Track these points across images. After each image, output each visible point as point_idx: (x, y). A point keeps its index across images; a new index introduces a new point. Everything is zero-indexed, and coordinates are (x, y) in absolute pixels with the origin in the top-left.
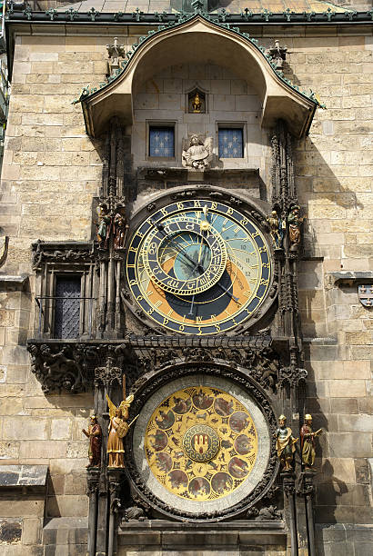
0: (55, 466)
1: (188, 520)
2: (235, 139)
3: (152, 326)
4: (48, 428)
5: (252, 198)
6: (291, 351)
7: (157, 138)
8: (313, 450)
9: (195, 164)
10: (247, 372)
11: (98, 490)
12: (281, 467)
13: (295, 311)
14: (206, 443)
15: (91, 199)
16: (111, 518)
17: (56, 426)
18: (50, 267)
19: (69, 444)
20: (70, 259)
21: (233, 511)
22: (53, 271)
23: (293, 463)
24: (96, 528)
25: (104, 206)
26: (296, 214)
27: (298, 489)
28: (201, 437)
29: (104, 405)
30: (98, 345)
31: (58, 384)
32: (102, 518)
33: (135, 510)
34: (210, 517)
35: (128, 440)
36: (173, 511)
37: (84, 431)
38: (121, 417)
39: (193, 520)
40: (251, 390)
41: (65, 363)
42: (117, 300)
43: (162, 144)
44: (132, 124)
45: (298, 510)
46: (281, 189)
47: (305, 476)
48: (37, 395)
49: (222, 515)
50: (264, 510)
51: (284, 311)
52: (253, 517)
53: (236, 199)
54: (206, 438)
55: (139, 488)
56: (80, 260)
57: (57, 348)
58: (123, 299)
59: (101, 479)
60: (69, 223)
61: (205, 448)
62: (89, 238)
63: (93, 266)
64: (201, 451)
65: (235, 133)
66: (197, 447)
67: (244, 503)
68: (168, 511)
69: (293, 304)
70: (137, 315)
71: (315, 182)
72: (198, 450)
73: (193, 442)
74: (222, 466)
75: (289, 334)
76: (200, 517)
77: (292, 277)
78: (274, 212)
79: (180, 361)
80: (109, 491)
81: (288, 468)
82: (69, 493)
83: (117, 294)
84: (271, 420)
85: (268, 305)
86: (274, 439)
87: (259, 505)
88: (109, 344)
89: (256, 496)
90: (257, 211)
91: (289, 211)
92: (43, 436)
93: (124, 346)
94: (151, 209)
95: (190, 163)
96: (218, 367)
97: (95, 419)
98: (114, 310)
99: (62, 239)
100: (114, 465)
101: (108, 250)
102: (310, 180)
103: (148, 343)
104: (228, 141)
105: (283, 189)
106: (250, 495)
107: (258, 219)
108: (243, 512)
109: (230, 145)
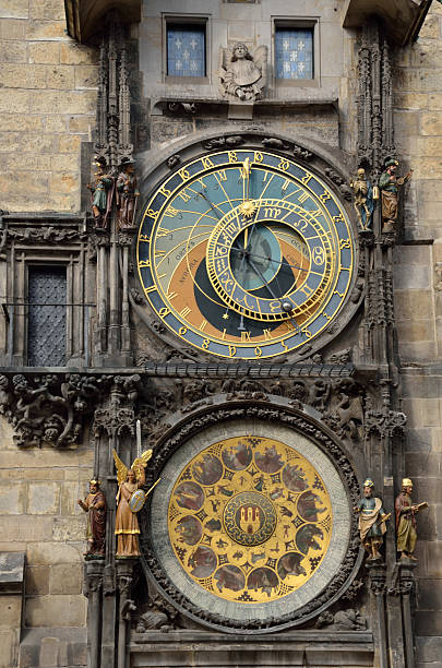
0: (34, 552)
1: (232, 630)
2: (301, 45)
3: (177, 346)
4: (24, 498)
5: (325, 147)
6: (383, 385)
7: (178, 44)
8: (413, 532)
9: (240, 93)
10: (317, 416)
11: (101, 588)
12: (366, 555)
13: (389, 324)
14: (257, 518)
15: (79, 145)
16: (122, 628)
17: (36, 494)
18: (18, 252)
19: (55, 520)
20: (50, 241)
21: (297, 618)
22: (22, 257)
23: (382, 549)
24: (100, 642)
25: (102, 160)
26: (392, 174)
27: (390, 586)
28: (250, 510)
29: (108, 464)
30: (98, 376)
31: (38, 433)
32: (108, 629)
33: (155, 617)
34: (264, 626)
35: (144, 516)
36: (210, 618)
37: (80, 503)
38: (134, 481)
39: (237, 631)
40: (323, 442)
41: (50, 402)
42: (125, 306)
43: (186, 55)
44: (139, 21)
45: (390, 617)
46: (372, 134)
47: (401, 567)
48: (6, 449)
49: (282, 623)
50: (340, 615)
51: (373, 325)
52: (324, 625)
53: (303, 150)
54: (257, 511)
55: (161, 584)
56: (64, 242)
57: (36, 381)
58: (134, 304)
59: (107, 572)
60: (45, 183)
61: (256, 526)
62: (78, 208)
63: (85, 252)
64: (250, 530)
65: (301, 36)
66: (244, 525)
67: (313, 605)
68: (203, 618)
69: (386, 315)
70: (154, 329)
71: (424, 119)
72: (245, 529)
73: (238, 517)
74: (213, 494)
75: (380, 360)
76: (250, 627)
77: (385, 273)
78: (361, 171)
79: (220, 399)
80: (118, 590)
81: (375, 556)
82: (57, 592)
83: (125, 297)
84: (352, 486)
85: (349, 315)
86: (356, 514)
87: (333, 609)
88: (115, 375)
89: (331, 596)
90: (334, 169)
91: (383, 169)
92: (17, 509)
93: (137, 378)
94: (173, 164)
95: (232, 90)
96: (275, 407)
97: (97, 485)
98: (120, 322)
99: (36, 208)
100: (124, 552)
101: (109, 230)
102: (417, 116)
103: (171, 371)
104: (290, 50)
105: (376, 134)
106: (320, 595)
107: (335, 181)
108: (311, 619)
109: (294, 56)
